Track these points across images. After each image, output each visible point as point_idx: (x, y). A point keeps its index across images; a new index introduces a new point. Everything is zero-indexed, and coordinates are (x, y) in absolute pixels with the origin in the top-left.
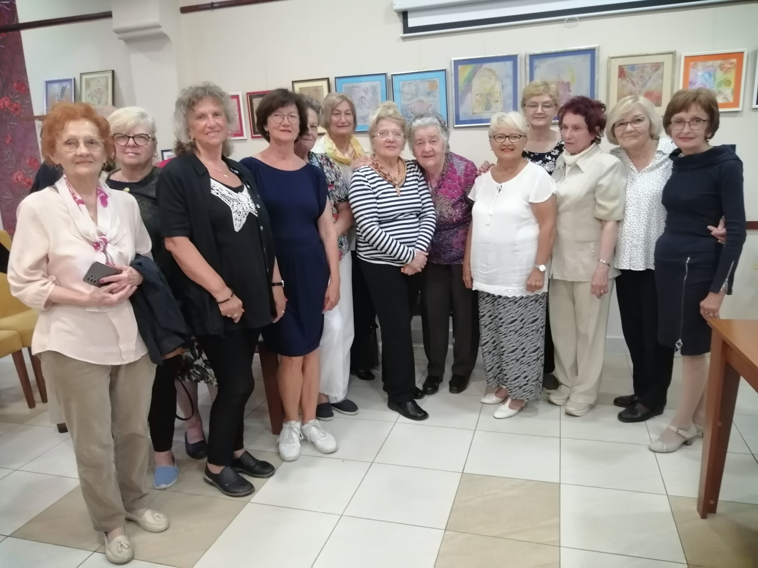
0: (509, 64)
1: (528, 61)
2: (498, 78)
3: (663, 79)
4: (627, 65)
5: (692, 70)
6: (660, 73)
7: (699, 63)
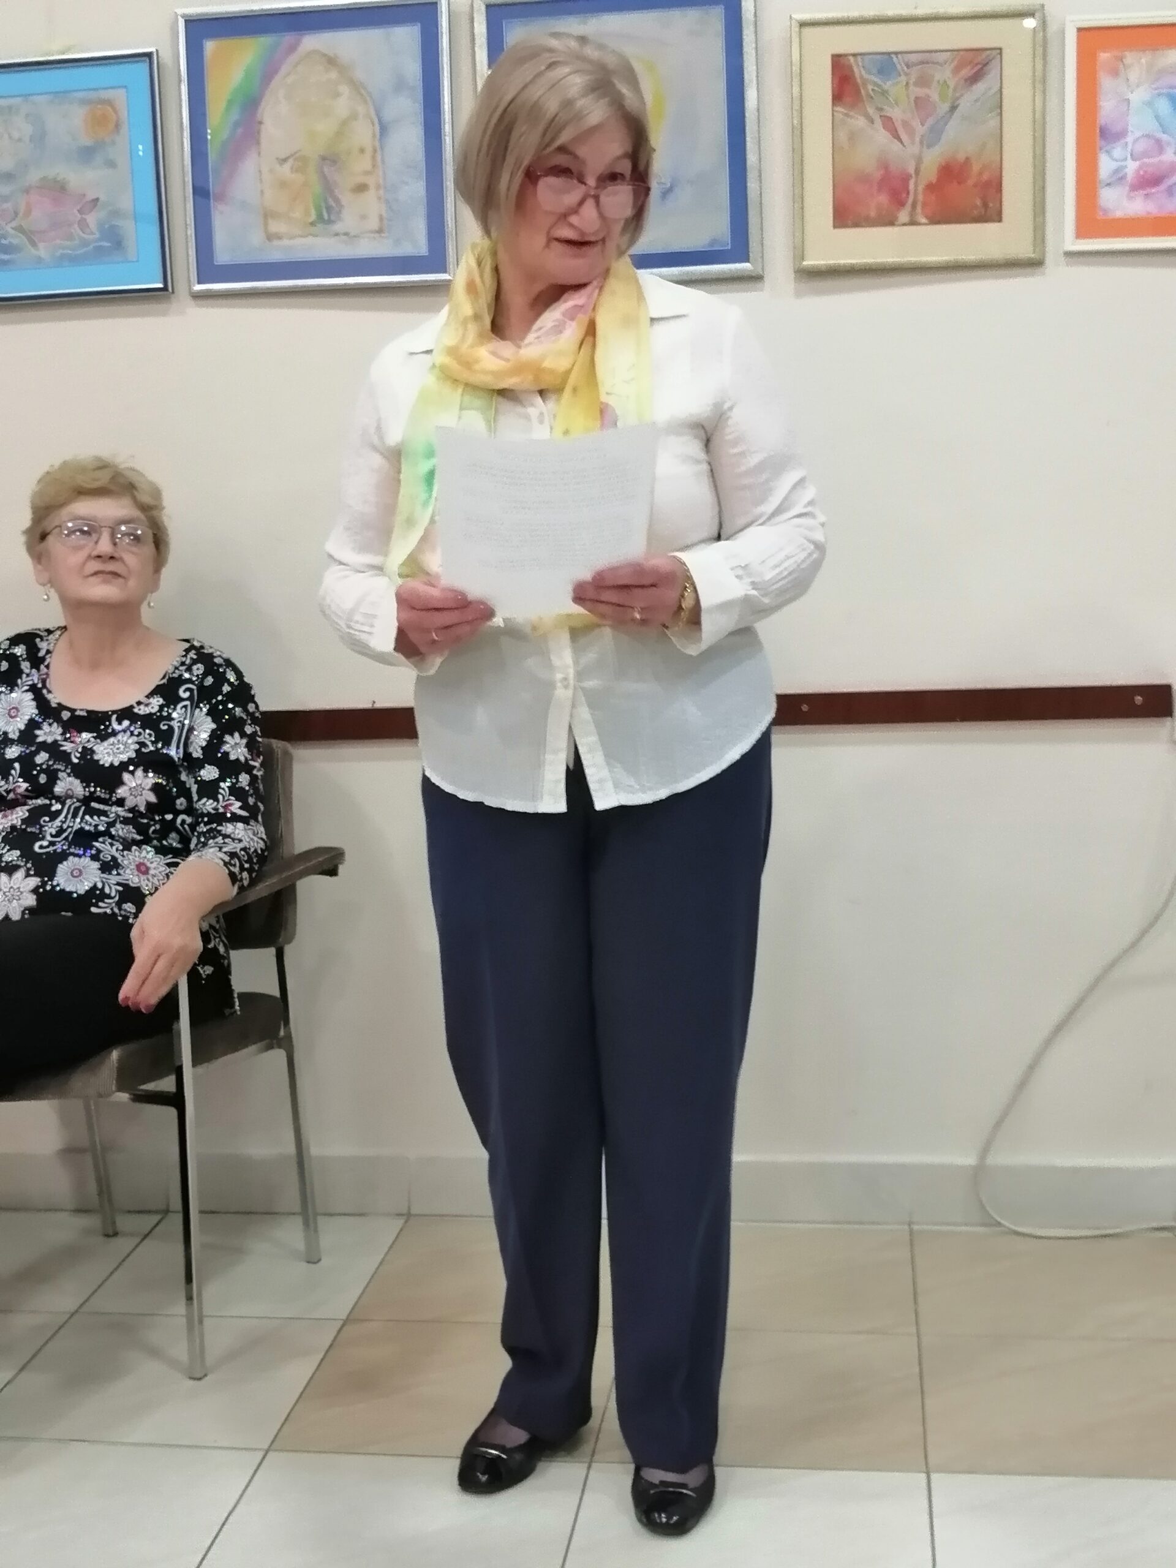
0: (407, 37)
2: (363, 91)
3: (1001, 114)
4: (861, 54)
5: (1106, 83)
6: (990, 89)
7: (1130, 57)
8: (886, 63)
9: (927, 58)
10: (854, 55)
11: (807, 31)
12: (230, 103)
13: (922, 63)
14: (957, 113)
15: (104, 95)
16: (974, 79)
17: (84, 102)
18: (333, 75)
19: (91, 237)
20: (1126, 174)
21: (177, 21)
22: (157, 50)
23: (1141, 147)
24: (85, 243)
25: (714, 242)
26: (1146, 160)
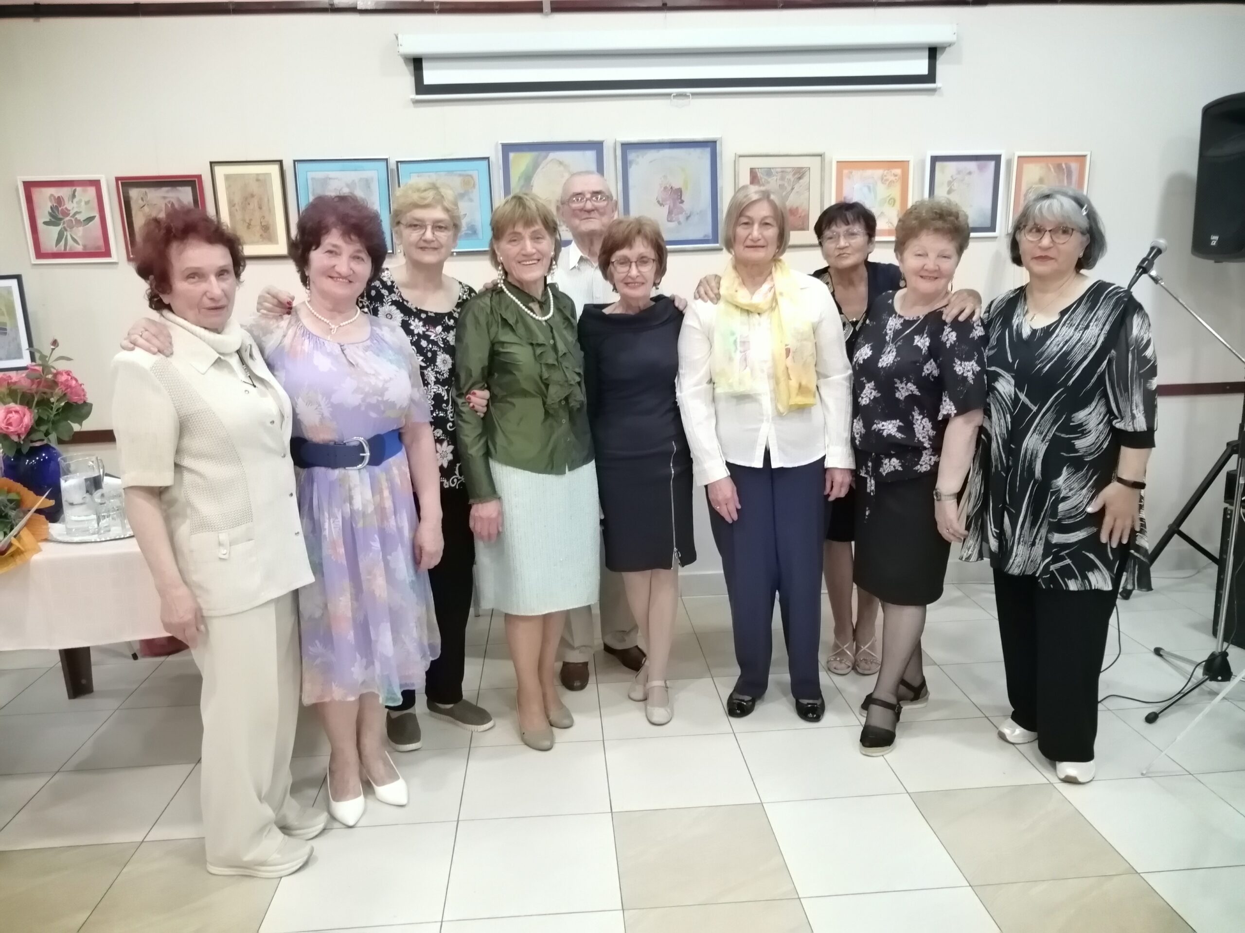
0: (591, 155)
1: (619, 152)
3: (809, 191)
4: (761, 168)
5: (846, 181)
6: (805, 182)
7: (854, 172)
8: (769, 172)
9: (783, 171)
10: (758, 168)
11: (741, 159)
12: (520, 178)
13: (782, 172)
14: (794, 190)
15: (470, 173)
16: (800, 178)
17: (460, 175)
18: (562, 168)
19: (464, 229)
21: (498, 145)
22: (490, 156)
25: (705, 236)
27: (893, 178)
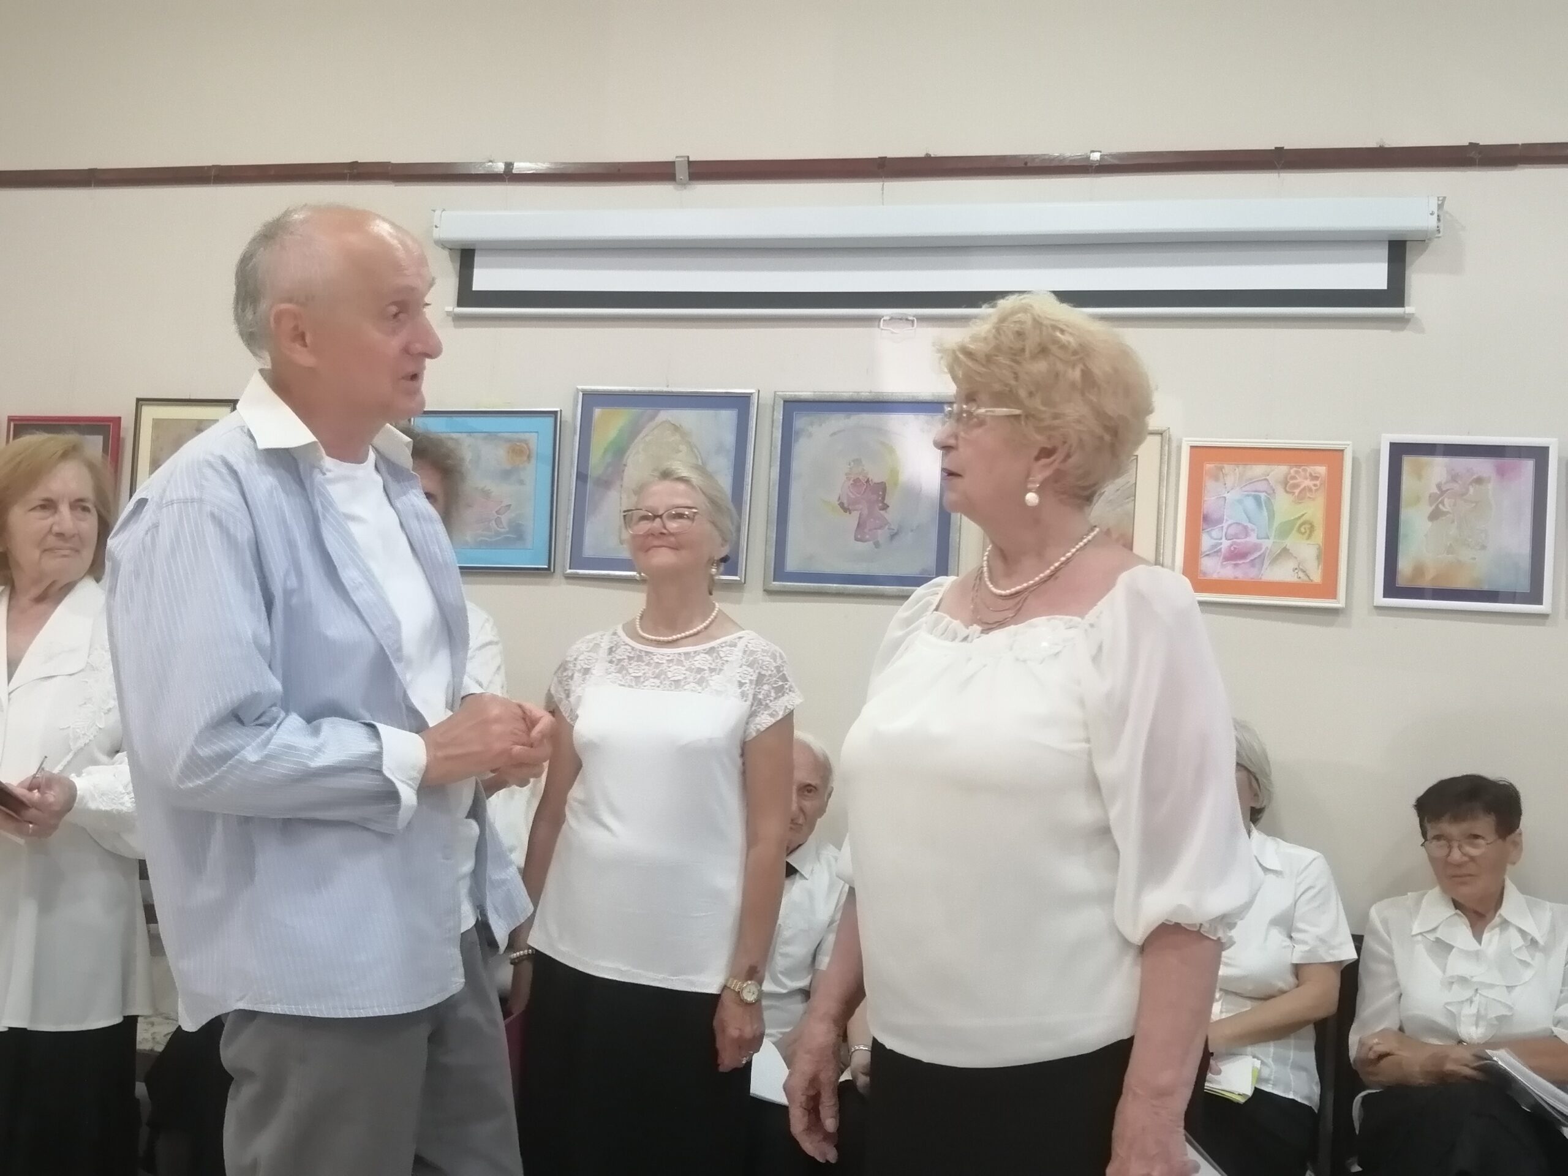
0: (728, 417)
1: (779, 416)
2: (695, 450)
3: (1135, 500)
5: (1210, 485)
6: (1128, 482)
7: (1228, 468)
12: (606, 451)
15: (522, 436)
17: (507, 440)
18: (677, 437)
19: (503, 530)
20: (1221, 549)
21: (578, 392)
22: (561, 410)
23: (1232, 531)
24: (498, 534)
25: (924, 571)
26: (1234, 540)
27: (1308, 483)
